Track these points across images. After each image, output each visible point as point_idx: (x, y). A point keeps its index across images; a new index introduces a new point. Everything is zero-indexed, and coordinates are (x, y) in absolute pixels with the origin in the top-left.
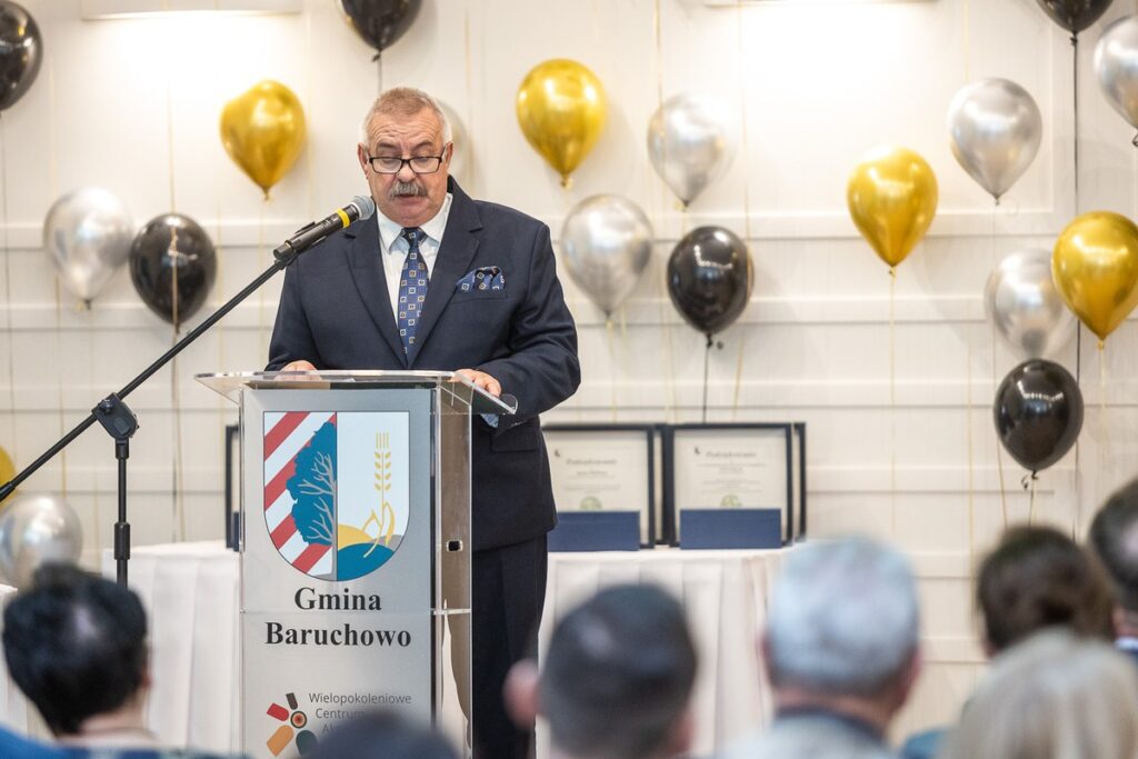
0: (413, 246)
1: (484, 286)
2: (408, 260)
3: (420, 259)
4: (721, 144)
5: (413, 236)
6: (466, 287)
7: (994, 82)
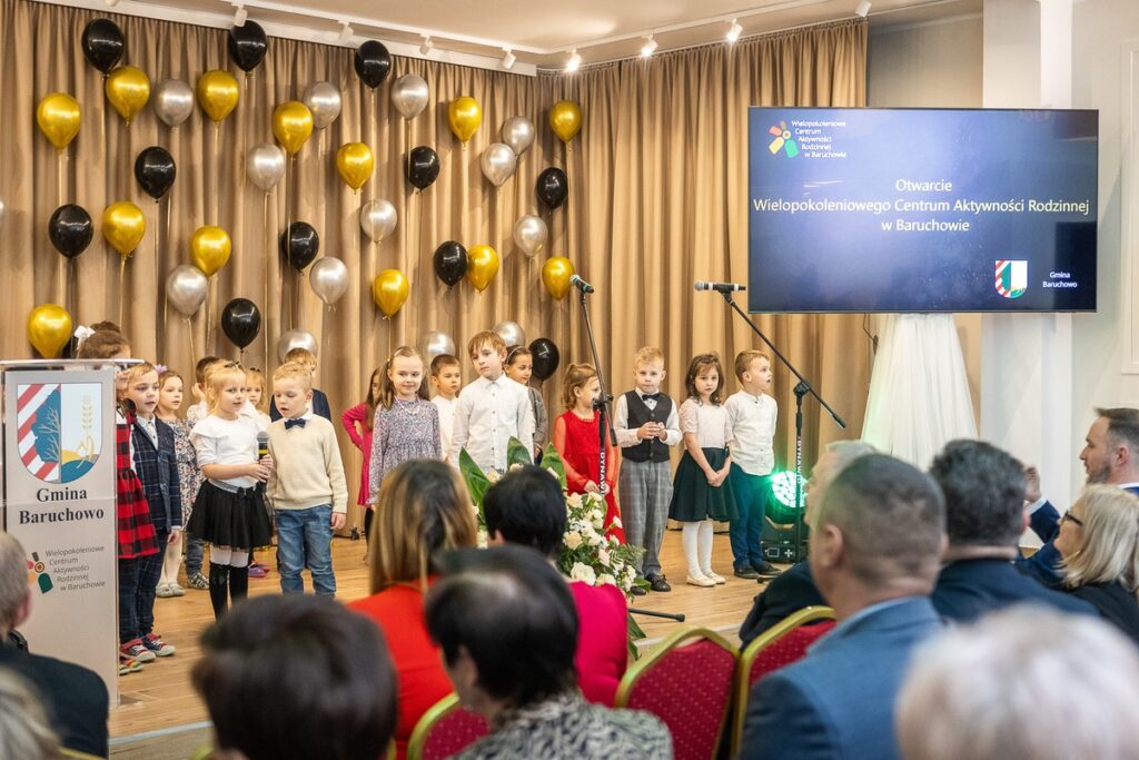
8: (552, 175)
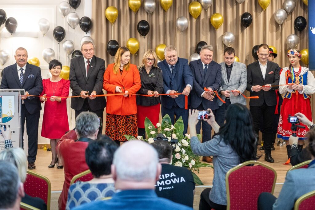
0: (22, 71)
1: (31, 77)
2: (21, 73)
3: (23, 73)
4: (9, 56)
5: (22, 70)
6: (29, 77)
7: (48, 48)
8: (299, 19)
